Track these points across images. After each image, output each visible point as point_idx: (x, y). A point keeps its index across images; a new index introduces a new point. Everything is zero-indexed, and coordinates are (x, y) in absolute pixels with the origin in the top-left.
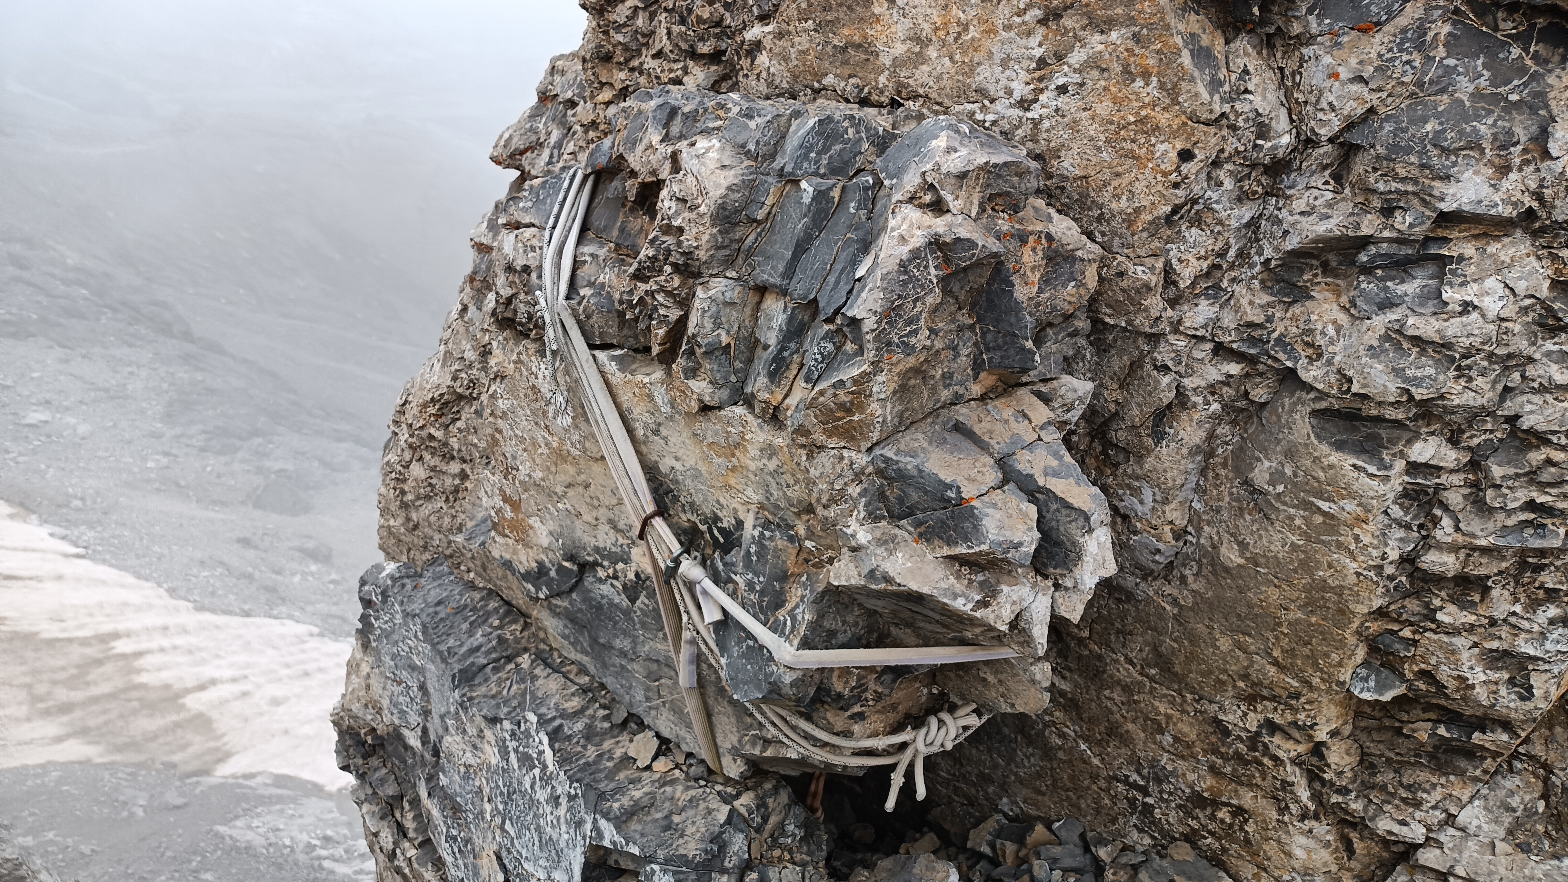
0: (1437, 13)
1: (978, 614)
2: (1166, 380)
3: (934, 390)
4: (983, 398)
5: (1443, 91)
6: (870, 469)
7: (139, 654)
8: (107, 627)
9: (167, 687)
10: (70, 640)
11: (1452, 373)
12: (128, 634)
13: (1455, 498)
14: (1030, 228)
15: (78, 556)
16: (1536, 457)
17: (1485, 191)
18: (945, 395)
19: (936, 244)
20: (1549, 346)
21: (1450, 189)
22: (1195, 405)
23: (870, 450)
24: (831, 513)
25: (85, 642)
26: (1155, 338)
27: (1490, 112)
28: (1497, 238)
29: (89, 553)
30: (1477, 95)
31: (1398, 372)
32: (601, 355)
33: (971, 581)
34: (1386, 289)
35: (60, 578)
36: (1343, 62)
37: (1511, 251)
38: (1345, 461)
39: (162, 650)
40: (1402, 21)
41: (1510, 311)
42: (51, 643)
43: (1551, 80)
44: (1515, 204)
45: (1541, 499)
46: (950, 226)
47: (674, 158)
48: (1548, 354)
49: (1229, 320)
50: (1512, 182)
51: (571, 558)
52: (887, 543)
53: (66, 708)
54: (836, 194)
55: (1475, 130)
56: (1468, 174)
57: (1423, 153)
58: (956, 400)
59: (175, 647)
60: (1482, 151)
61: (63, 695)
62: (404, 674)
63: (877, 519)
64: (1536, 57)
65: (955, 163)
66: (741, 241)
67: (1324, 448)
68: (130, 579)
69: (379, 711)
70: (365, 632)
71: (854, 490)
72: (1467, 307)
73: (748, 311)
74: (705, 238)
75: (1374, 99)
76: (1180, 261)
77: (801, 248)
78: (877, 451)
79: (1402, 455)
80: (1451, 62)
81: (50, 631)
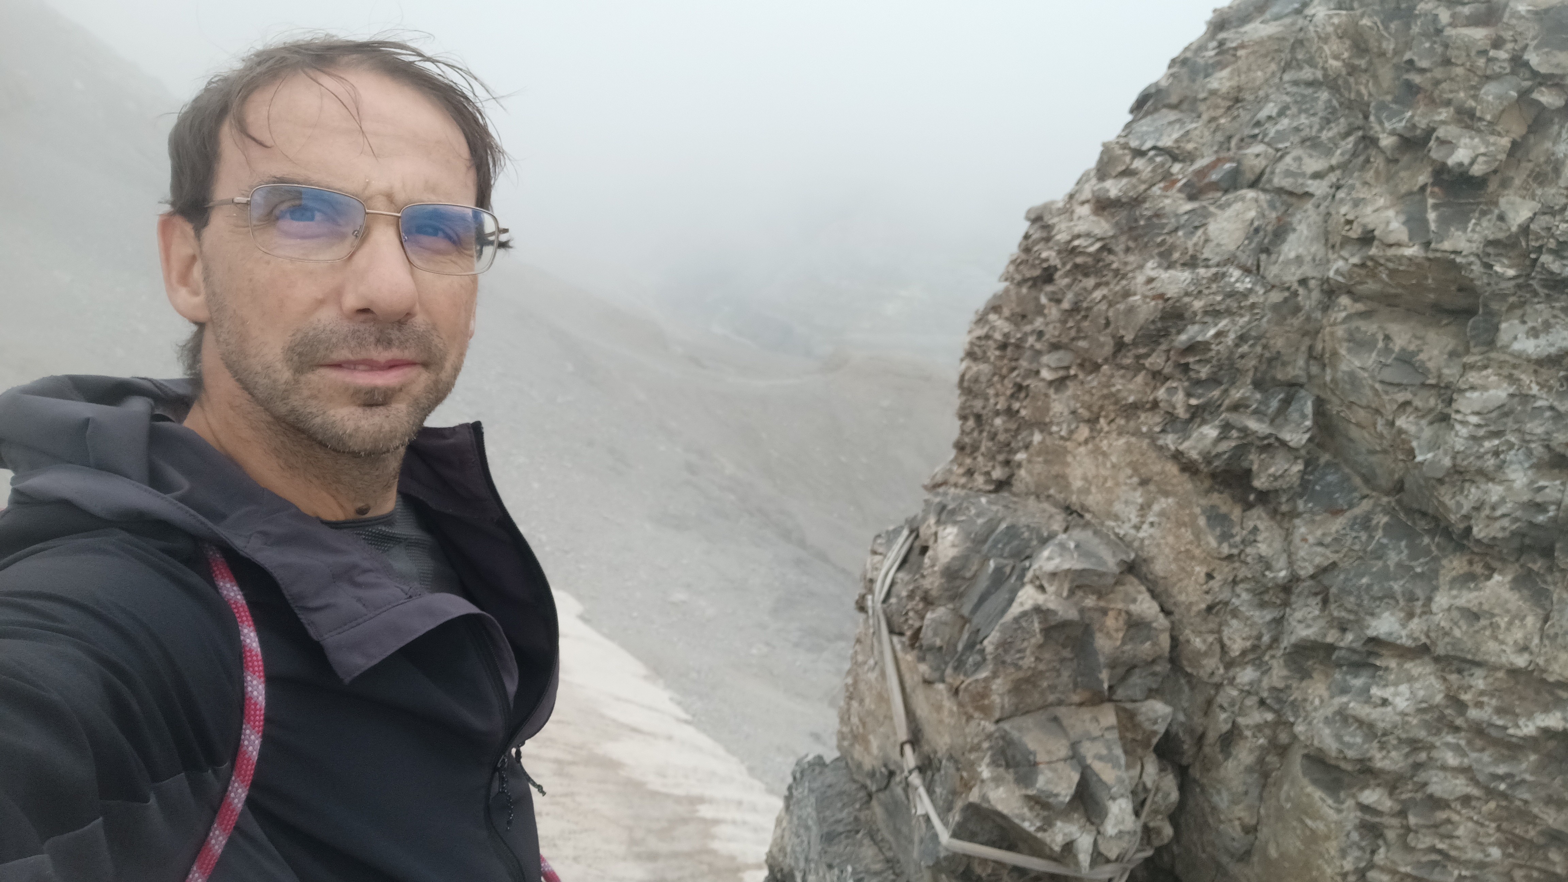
0: (1379, 509)
1: (1039, 835)
2: (1223, 716)
3: (1042, 693)
4: (1081, 704)
5: (1380, 558)
6: (997, 734)
7: (716, 822)
8: (696, 791)
9: (732, 858)
10: (667, 796)
11: (1375, 744)
12: (711, 801)
13: (1391, 835)
14: (1112, 606)
15: (686, 722)
16: (1442, 815)
17: (1396, 627)
18: (1051, 698)
19: (1038, 610)
20: (1450, 739)
21: (1374, 623)
22: (1246, 738)
23: (998, 721)
24: (972, 756)
25: (678, 800)
26: (1218, 686)
27: (1403, 577)
28: (1412, 659)
29: (696, 721)
30: (1399, 565)
31: (1338, 737)
32: (896, 639)
33: (1038, 815)
34: (1345, 681)
35: (670, 738)
36: (1311, 532)
37: (1420, 669)
38: (1317, 794)
39: (734, 822)
40: (1357, 511)
41: (1411, 710)
42: (654, 794)
43: (1445, 562)
44: (1415, 639)
45: (1440, 846)
46: (1046, 601)
47: (936, 534)
48: (1448, 745)
49: (1265, 684)
50: (1415, 625)
51: (885, 766)
52: (997, 781)
53: (653, 857)
54: (1008, 570)
55: (1391, 588)
56: (1386, 614)
57: (1359, 597)
58: (1060, 703)
59: (745, 823)
60: (1397, 602)
61: (654, 844)
62: (802, 831)
63: (999, 766)
64: (1438, 545)
65: (1050, 566)
66: (959, 587)
67: (1305, 782)
68: (721, 751)
69: (785, 855)
70: (788, 799)
71: (986, 745)
72: (1385, 702)
73: (957, 628)
74: (936, 584)
75: (1334, 557)
76: (1230, 639)
77: (982, 599)
78: (1001, 724)
79: (1354, 796)
80: (1385, 541)
81: (655, 784)
